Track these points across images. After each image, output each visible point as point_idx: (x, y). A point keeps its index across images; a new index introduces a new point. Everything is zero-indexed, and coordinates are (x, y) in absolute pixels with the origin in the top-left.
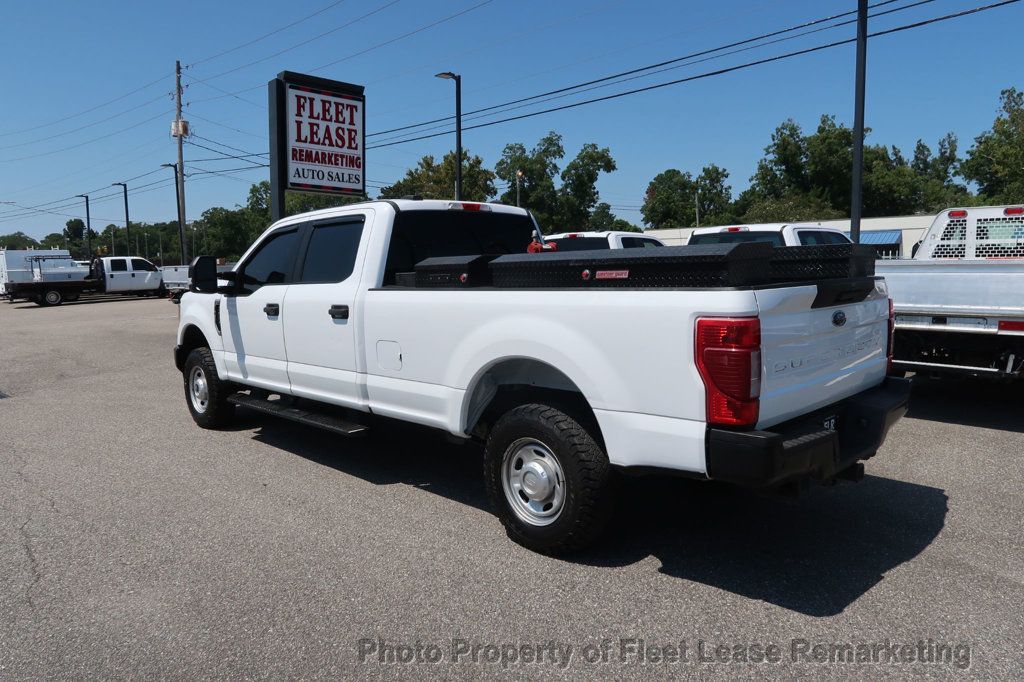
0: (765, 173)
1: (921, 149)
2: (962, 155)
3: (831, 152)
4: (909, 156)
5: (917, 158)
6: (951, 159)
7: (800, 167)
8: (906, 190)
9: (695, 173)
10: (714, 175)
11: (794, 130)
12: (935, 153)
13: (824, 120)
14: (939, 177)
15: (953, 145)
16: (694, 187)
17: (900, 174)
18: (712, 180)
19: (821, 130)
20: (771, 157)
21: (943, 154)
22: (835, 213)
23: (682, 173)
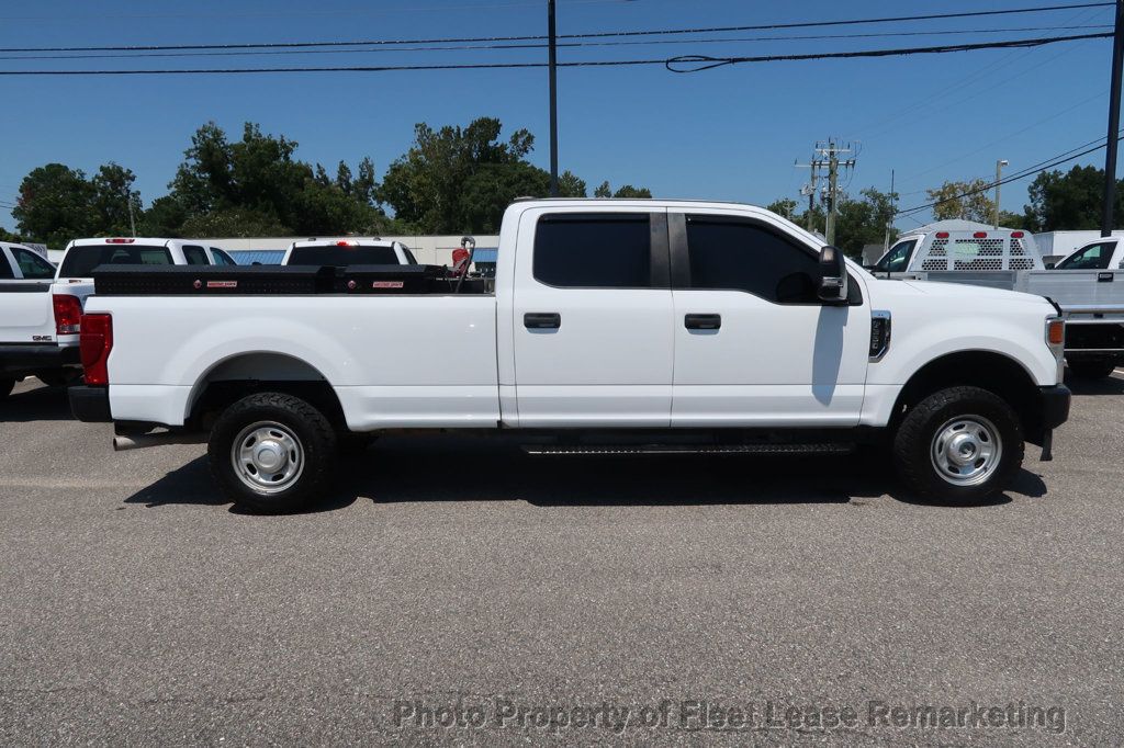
0: (185, 180)
1: (343, 170)
2: (379, 179)
3: (262, 164)
4: (333, 175)
5: (340, 178)
6: (370, 182)
7: (228, 177)
8: (338, 210)
9: (91, 173)
10: (116, 177)
11: (217, 135)
12: (355, 176)
13: (248, 128)
14: (360, 199)
15: (370, 168)
16: (90, 189)
17: (330, 192)
18: (114, 183)
19: (247, 138)
20: (192, 162)
21: (363, 177)
22: (284, 230)
23: (71, 169)
